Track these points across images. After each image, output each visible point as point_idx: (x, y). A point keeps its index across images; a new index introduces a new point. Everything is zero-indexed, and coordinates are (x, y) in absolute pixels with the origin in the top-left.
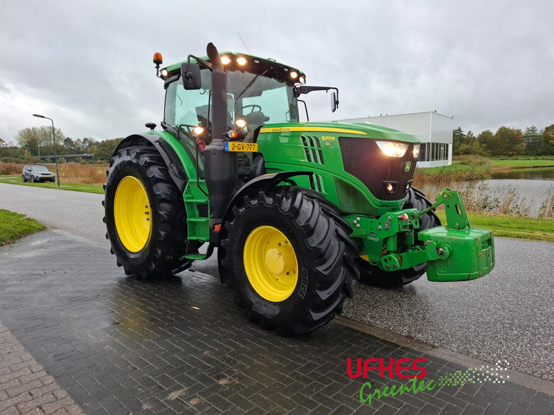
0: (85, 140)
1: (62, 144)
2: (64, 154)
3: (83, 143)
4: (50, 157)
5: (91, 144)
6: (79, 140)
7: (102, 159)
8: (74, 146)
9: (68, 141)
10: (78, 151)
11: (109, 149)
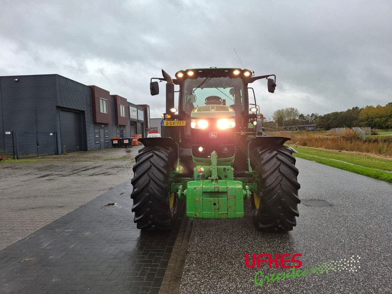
0: (313, 115)
1: (297, 118)
2: (298, 125)
3: (311, 117)
4: (289, 127)
5: (316, 117)
6: (308, 115)
7: (321, 128)
8: (305, 119)
9: (302, 116)
10: (307, 122)
11: (327, 120)
